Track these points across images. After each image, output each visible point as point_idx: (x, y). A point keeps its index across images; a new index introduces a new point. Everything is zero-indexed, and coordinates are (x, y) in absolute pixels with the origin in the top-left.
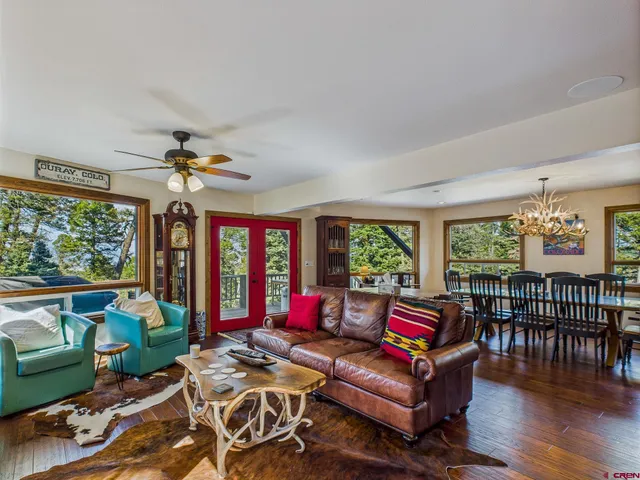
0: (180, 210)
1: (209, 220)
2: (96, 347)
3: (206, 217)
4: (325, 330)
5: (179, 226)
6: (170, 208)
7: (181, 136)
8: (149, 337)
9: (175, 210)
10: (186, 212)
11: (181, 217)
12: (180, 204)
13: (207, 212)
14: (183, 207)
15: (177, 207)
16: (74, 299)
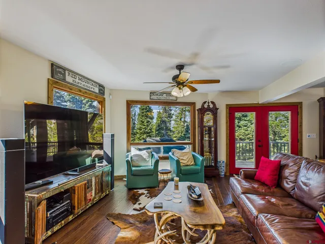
0: (209, 106)
1: (228, 110)
2: (159, 170)
3: (227, 108)
4: (283, 189)
5: (208, 114)
6: (203, 106)
7: (179, 67)
8: (181, 169)
9: (206, 106)
10: (211, 106)
11: (209, 109)
12: (209, 103)
13: (227, 105)
14: (210, 104)
15: (207, 104)
16: (164, 148)
